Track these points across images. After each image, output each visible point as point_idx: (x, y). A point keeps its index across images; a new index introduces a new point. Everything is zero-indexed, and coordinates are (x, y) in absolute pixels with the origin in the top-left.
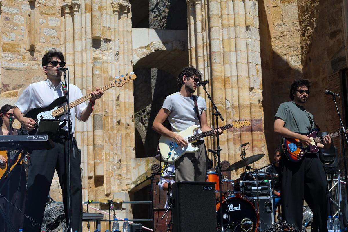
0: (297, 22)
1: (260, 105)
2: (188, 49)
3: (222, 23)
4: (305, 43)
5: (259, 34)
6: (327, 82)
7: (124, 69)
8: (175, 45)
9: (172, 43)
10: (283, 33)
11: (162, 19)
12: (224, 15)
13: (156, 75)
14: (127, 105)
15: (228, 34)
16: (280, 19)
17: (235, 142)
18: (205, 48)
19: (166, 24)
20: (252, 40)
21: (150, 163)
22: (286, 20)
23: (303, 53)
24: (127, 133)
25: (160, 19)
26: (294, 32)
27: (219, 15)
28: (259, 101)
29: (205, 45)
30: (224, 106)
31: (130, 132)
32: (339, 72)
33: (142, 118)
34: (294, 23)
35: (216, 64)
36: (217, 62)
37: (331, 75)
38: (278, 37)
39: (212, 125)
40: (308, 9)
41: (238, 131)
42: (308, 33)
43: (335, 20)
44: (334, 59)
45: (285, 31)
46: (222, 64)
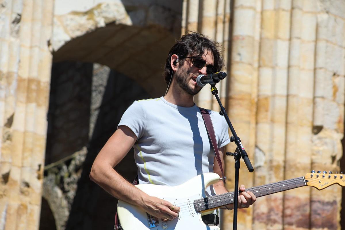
1: (335, 169)
2: (182, 27)
7: (31, 57)
8: (151, 15)
9: (147, 11)
13: (105, 84)
14: (29, 140)
18: (220, 26)
24: (22, 205)
28: (334, 158)
29: (221, 19)
31: (30, 203)
33: (62, 178)
35: (240, 64)
36: (245, 61)
46: (256, 65)
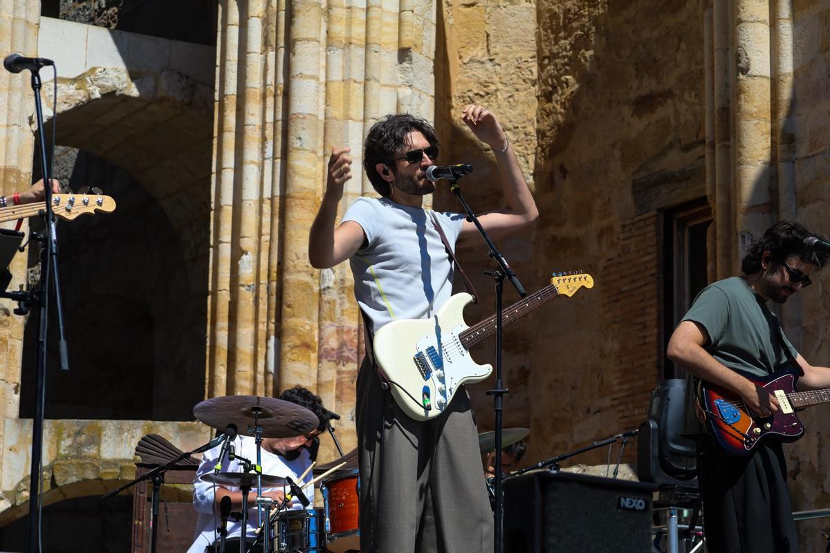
0: (532, 58)
2: (213, 101)
3: (327, 32)
4: (551, 120)
5: (432, 77)
6: (615, 240)
7: (8, 140)
8: (163, 84)
9: (157, 79)
10: (485, 86)
11: (104, 6)
12: (335, 6)
13: (69, 177)
15: (343, 67)
16: (481, 44)
17: (342, 393)
18: (270, 101)
19: (115, 25)
20: (413, 93)
21: (64, 436)
22: (498, 50)
23: (543, 150)
25: (97, 7)
26: (518, 86)
27: (323, 7)
29: (271, 91)
30: (317, 280)
31: (11, 337)
32: (656, 216)
34: (524, 60)
35: (301, 151)
36: (307, 148)
37: (629, 221)
38: (469, 97)
39: (273, 338)
40: (569, 23)
41: (353, 362)
42: (563, 94)
43: (655, 61)
44: (642, 174)
45: (493, 80)
